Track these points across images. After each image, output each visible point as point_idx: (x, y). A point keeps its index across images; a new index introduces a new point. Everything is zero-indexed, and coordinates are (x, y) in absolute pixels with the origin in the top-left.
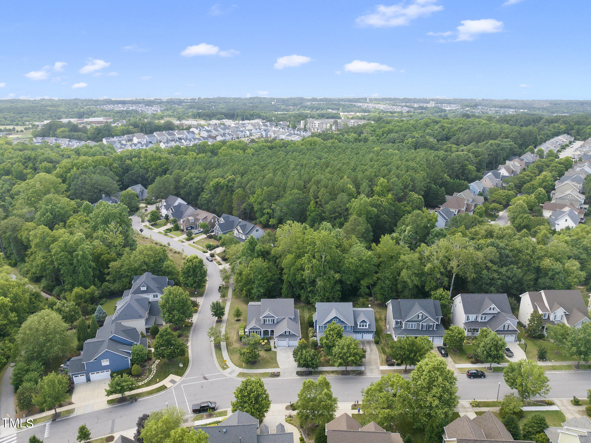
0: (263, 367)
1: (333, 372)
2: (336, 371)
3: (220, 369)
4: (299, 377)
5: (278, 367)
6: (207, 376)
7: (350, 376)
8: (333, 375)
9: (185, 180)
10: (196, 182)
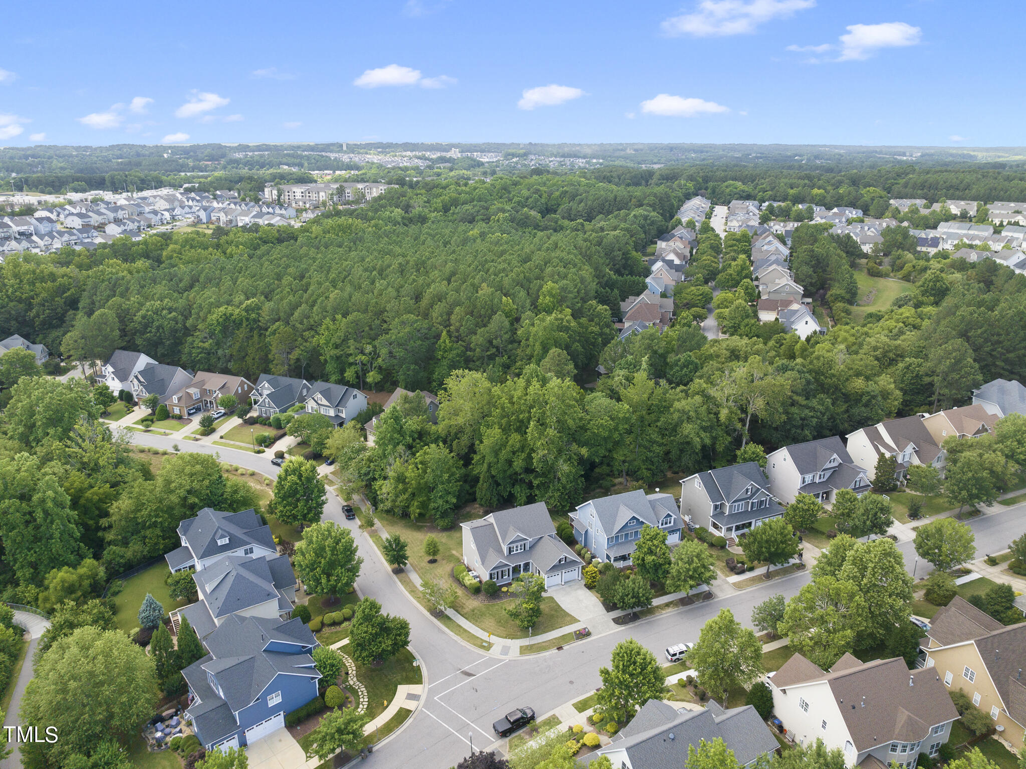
0: (553, 628)
1: (667, 605)
2: (671, 603)
3: (481, 652)
4: (622, 628)
5: (575, 620)
6: (466, 668)
7: (697, 604)
8: (670, 610)
9: (144, 317)
10: (170, 319)
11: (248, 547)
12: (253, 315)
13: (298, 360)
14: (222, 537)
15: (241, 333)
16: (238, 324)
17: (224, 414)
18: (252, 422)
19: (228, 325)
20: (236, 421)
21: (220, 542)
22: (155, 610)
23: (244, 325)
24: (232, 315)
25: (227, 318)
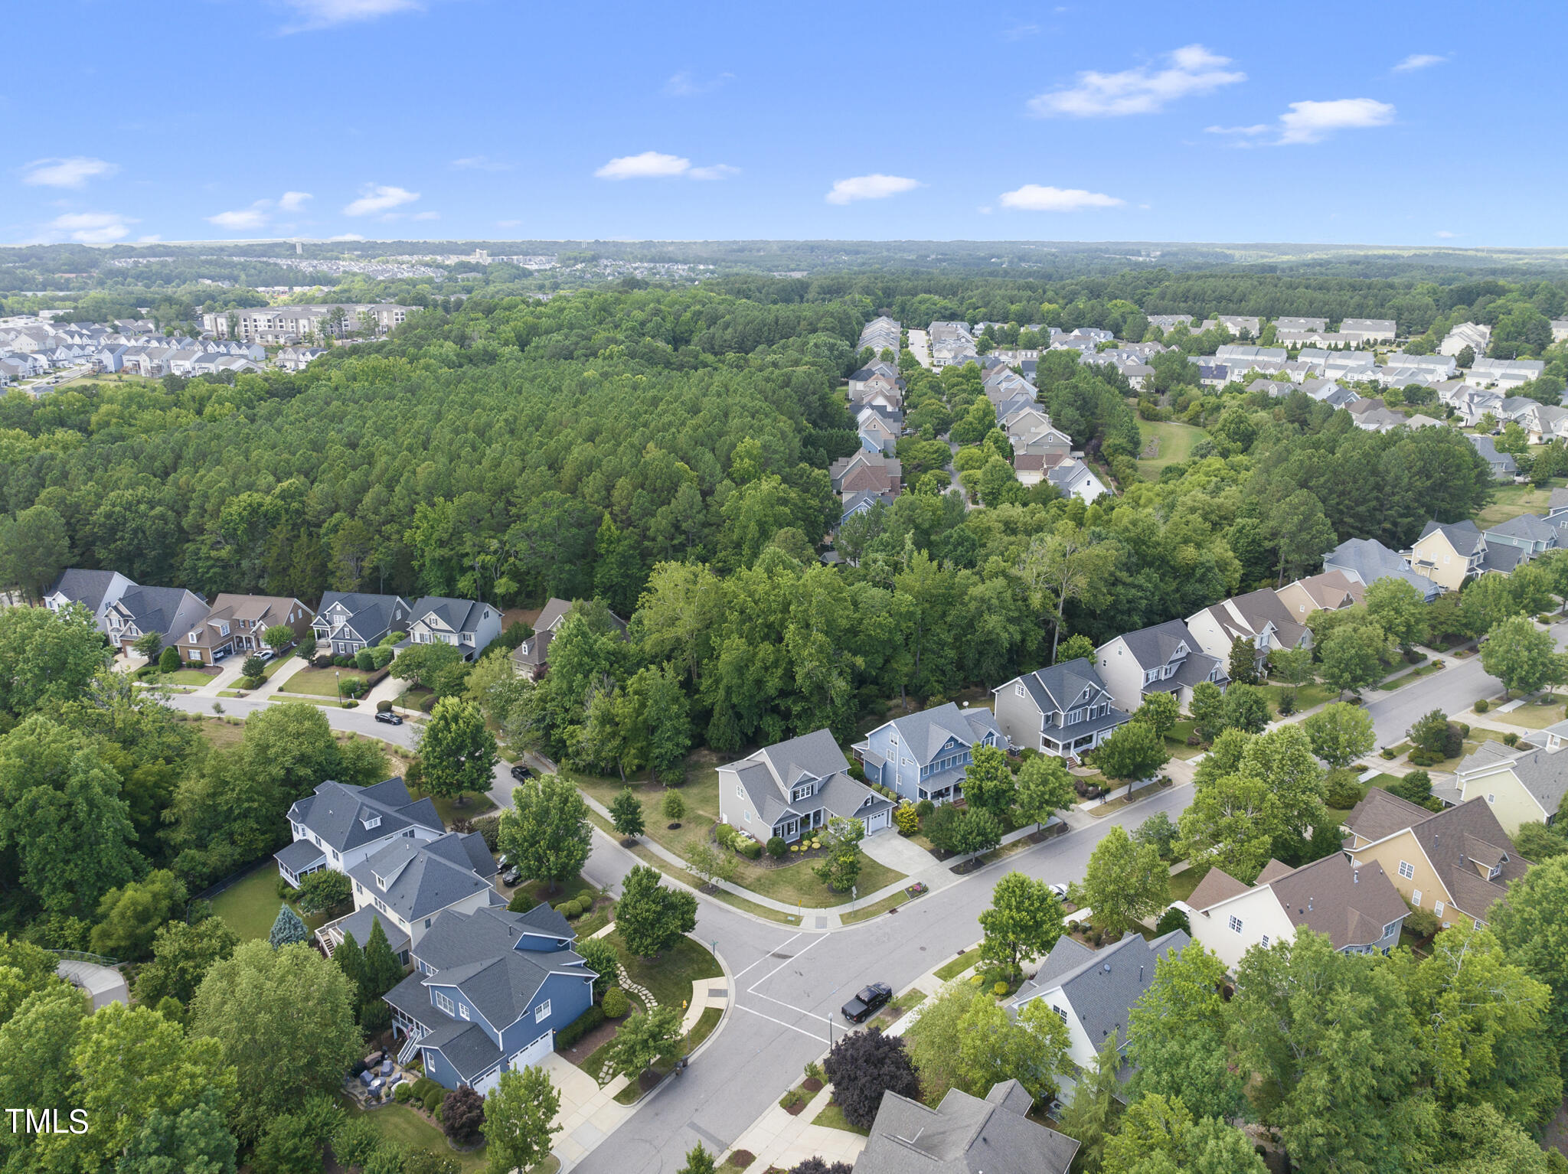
9: (109, 516)
10: (154, 517)
11: (408, 829)
12: (295, 505)
13: (376, 569)
14: (371, 817)
15: (281, 532)
16: (272, 519)
17: (273, 656)
18: (324, 664)
19: (259, 522)
20: (296, 664)
21: (368, 825)
22: (296, 929)
23: (283, 520)
24: (260, 505)
25: (254, 509)
